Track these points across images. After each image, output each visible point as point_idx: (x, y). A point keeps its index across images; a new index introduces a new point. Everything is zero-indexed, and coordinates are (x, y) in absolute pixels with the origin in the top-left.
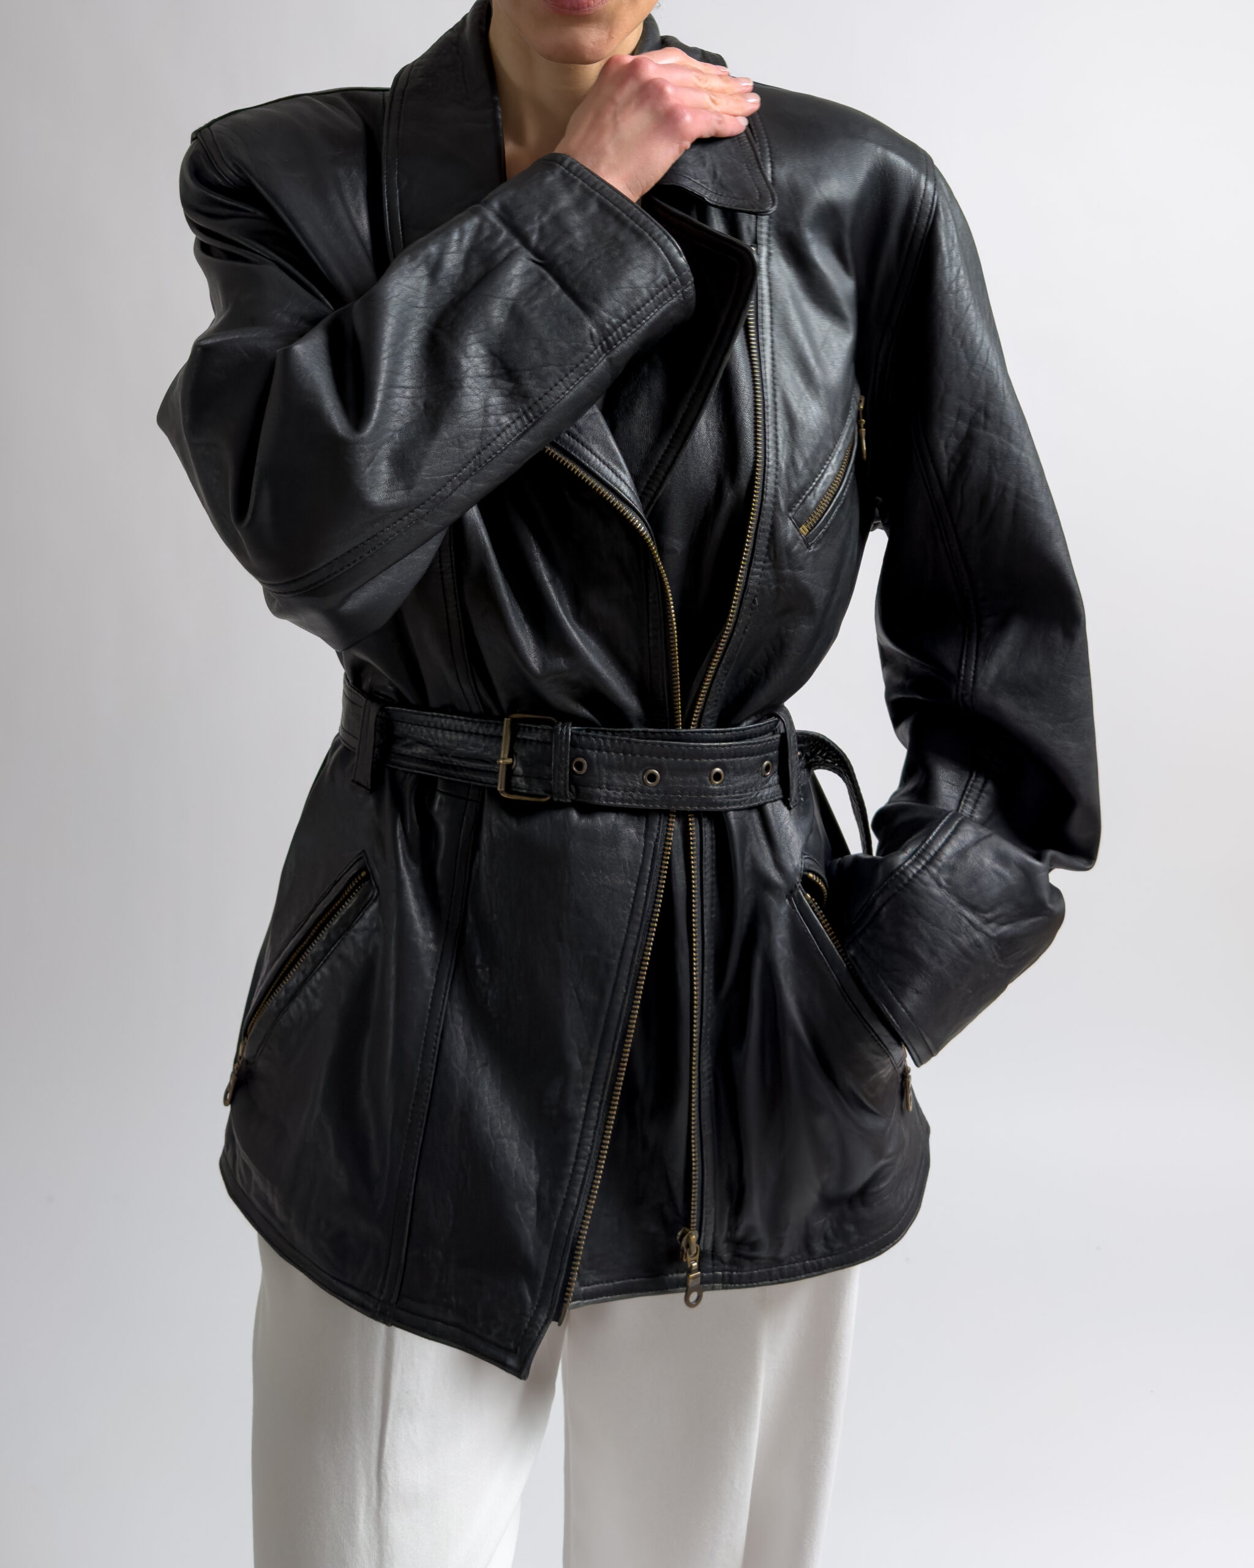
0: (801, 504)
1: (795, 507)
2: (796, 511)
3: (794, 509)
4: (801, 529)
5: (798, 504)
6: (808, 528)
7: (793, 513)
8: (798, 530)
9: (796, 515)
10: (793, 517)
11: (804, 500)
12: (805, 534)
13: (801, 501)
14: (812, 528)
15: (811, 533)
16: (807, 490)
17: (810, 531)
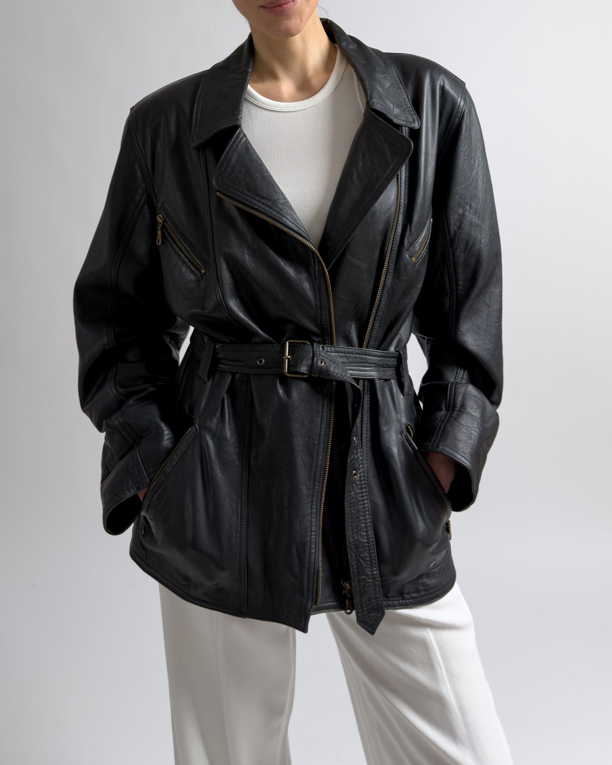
0: (413, 248)
1: (410, 249)
2: (410, 251)
3: (409, 250)
4: (412, 259)
5: (411, 248)
6: (415, 259)
7: (409, 252)
8: (411, 260)
9: (410, 253)
10: (409, 254)
11: (414, 247)
12: (414, 261)
13: (412, 246)
14: (417, 258)
15: (416, 261)
16: (416, 241)
17: (416, 260)
